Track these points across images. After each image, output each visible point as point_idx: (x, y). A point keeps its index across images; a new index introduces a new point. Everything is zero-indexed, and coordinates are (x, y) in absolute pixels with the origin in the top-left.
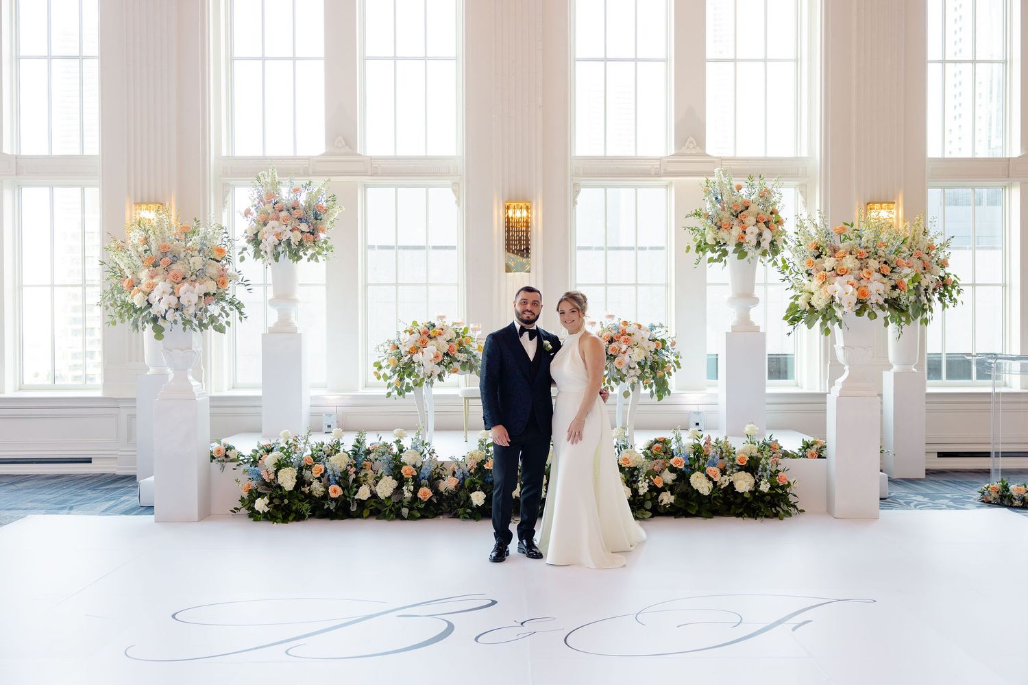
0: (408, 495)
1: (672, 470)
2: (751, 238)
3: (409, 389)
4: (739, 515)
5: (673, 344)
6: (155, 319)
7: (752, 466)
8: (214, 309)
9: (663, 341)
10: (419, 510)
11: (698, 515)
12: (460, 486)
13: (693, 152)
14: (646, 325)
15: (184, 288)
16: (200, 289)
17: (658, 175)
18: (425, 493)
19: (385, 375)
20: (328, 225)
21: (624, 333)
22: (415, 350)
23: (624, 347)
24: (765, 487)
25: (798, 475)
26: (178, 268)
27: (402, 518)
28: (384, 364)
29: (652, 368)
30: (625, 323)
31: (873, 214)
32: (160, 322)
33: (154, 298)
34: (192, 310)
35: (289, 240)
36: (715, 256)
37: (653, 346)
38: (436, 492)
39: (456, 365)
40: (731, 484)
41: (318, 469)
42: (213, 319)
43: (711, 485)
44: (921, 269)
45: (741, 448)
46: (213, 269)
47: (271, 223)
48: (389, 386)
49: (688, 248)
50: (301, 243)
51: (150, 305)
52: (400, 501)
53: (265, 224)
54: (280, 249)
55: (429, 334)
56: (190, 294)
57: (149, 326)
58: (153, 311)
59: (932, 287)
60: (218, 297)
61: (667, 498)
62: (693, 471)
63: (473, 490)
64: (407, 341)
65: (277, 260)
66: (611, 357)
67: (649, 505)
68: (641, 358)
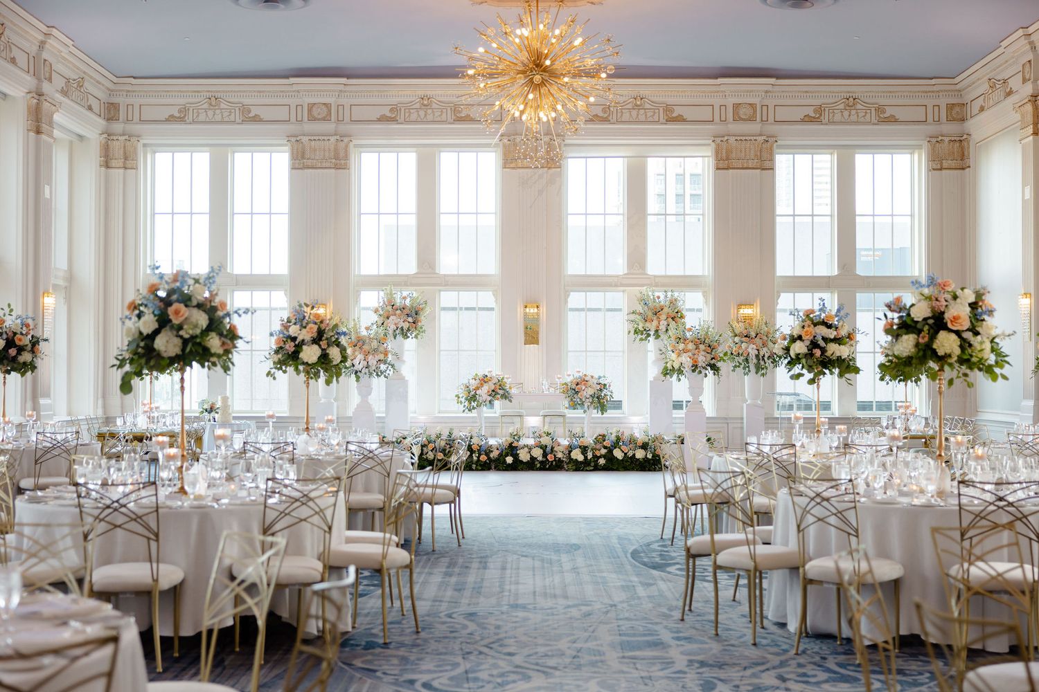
0: (475, 458)
1: (605, 447)
2: (663, 327)
3: (474, 408)
4: (637, 470)
5: (610, 386)
6: (356, 372)
7: (644, 446)
8: (383, 367)
9: (605, 385)
10: (481, 465)
11: (617, 470)
12: (500, 455)
13: (638, 272)
14: (596, 376)
15: (370, 357)
16: (377, 358)
17: (616, 286)
18: (483, 458)
19: (461, 402)
20: (423, 318)
21: (584, 380)
22: (477, 388)
23: (584, 388)
24: (650, 456)
25: (668, 452)
26: (366, 347)
27: (473, 470)
28: (461, 396)
29: (598, 398)
30: (585, 375)
31: (741, 311)
32: (359, 374)
33: (356, 362)
34: (374, 368)
35: (402, 327)
36: (644, 337)
37: (598, 387)
38: (489, 458)
39: (499, 396)
40: (634, 455)
41: (431, 446)
42: (382, 373)
43: (623, 455)
44: (761, 345)
45: (640, 437)
46: (381, 349)
47: (392, 317)
48: (464, 406)
49: (629, 332)
50: (408, 330)
51: (353, 366)
52: (472, 462)
53: (388, 318)
54: (397, 332)
55: (485, 380)
56: (372, 361)
57: (353, 376)
58: (355, 368)
59: (767, 356)
60: (385, 362)
61: (602, 461)
62: (615, 448)
63: (507, 455)
64: (474, 384)
65: (395, 337)
66: (577, 393)
67: (593, 464)
68: (592, 393)
